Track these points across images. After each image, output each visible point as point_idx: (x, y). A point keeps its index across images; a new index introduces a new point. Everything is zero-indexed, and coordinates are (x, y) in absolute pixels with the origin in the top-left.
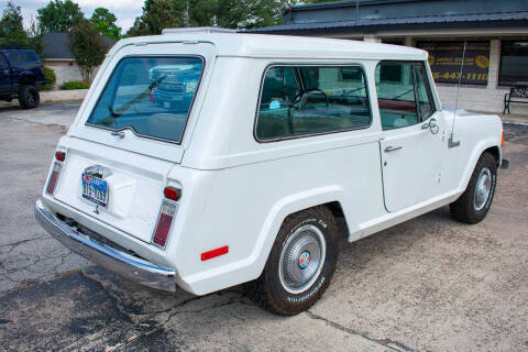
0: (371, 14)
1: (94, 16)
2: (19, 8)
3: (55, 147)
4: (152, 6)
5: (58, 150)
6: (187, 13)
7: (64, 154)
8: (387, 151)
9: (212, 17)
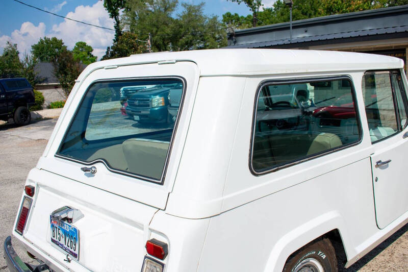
0: (302, 33)
1: (75, 48)
2: (16, 45)
3: (24, 180)
4: (120, 38)
5: (27, 184)
6: (149, 41)
7: (33, 188)
8: (377, 166)
9: (168, 44)
